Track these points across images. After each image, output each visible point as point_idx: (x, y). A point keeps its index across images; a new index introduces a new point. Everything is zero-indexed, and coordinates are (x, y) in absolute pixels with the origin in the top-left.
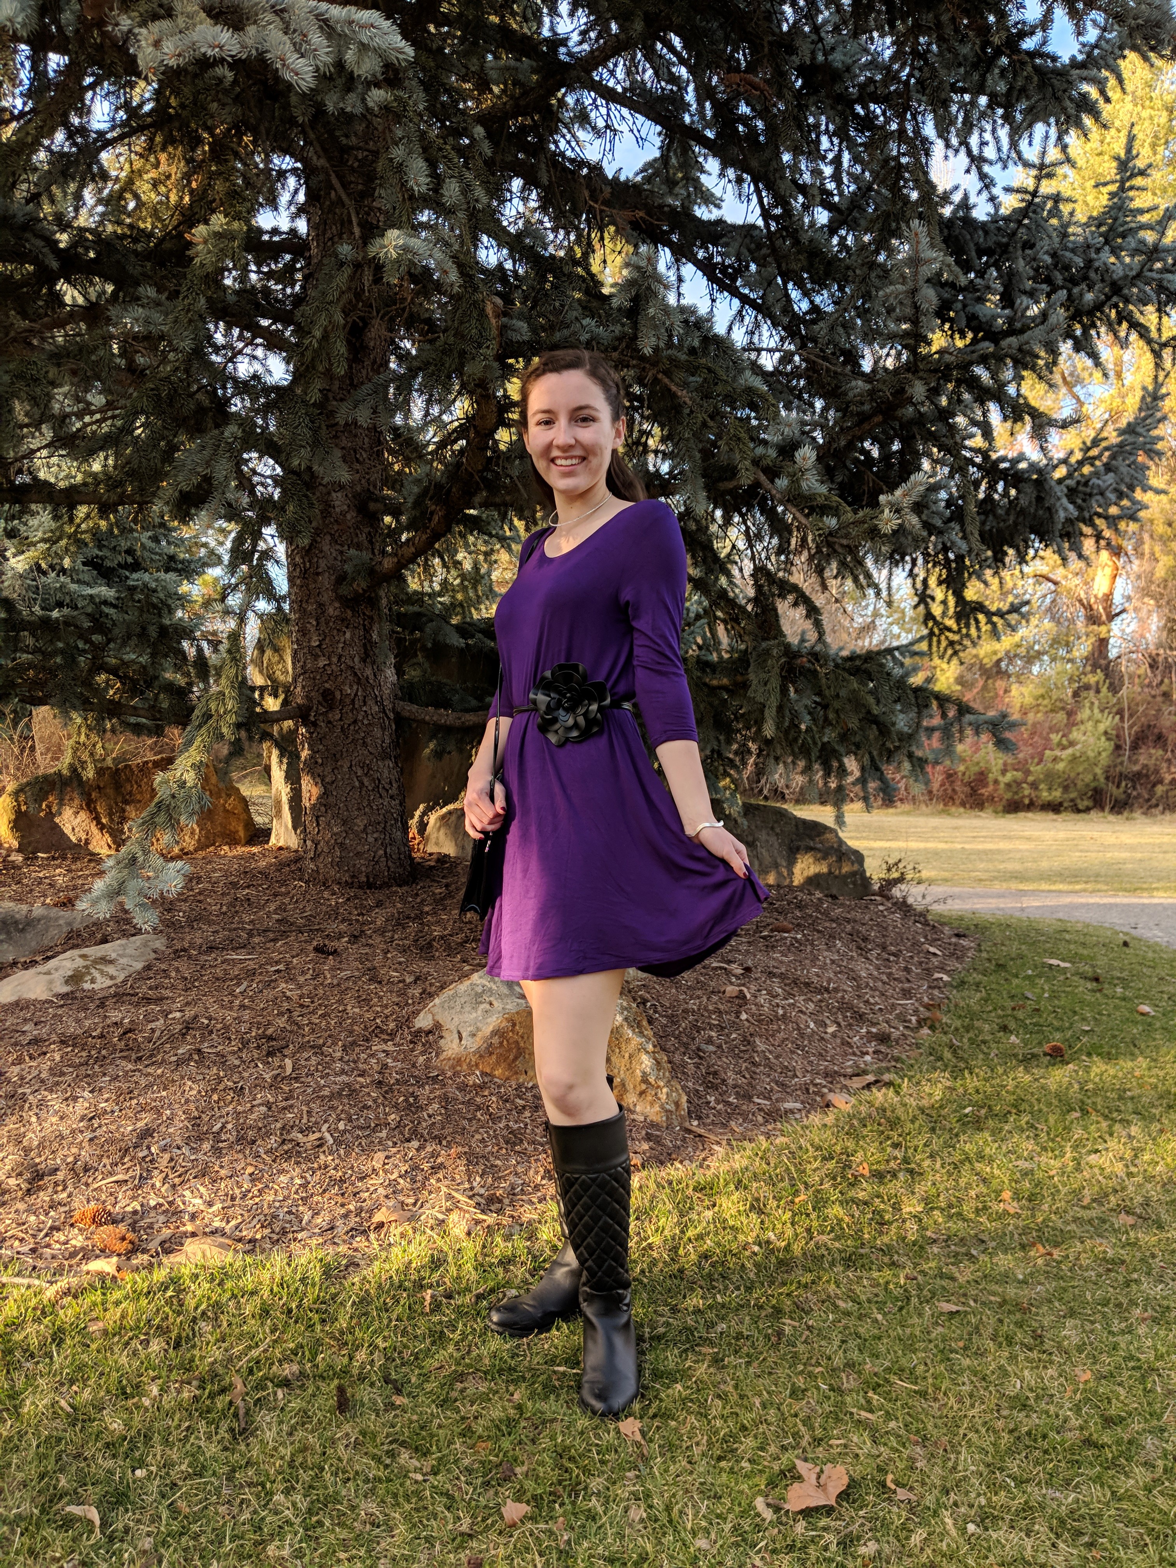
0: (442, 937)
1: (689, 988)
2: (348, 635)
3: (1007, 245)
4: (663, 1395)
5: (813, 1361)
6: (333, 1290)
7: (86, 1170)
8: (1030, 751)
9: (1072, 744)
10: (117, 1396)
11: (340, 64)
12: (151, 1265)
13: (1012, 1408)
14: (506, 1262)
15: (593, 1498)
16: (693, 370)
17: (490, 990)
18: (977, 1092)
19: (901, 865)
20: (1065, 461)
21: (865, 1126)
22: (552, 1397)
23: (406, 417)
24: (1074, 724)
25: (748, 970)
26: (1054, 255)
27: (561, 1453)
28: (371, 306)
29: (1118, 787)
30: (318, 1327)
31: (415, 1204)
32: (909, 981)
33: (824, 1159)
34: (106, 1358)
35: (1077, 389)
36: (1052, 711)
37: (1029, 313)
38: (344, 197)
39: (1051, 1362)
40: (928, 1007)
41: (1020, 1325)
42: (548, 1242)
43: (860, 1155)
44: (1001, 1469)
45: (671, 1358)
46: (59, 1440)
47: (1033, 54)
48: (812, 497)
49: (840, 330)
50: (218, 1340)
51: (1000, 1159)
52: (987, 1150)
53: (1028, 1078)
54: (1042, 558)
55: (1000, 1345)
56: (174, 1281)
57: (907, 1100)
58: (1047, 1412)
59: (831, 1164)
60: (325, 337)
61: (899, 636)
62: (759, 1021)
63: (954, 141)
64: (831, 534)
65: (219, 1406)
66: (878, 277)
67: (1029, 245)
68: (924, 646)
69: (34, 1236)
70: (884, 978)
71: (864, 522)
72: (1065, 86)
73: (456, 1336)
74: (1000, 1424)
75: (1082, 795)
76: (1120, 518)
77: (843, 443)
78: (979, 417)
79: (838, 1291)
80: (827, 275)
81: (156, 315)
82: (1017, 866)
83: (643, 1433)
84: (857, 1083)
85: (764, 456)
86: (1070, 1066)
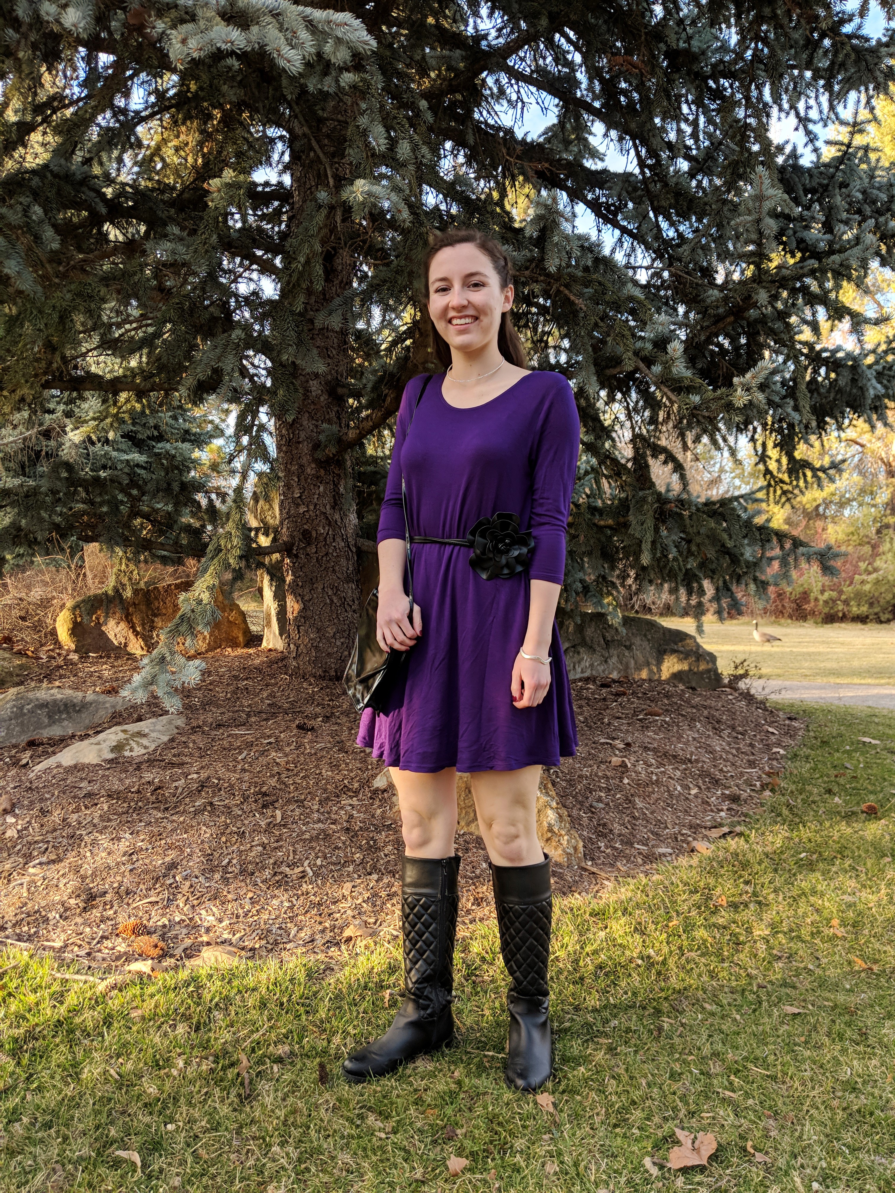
1: (583, 758)
2: (321, 489)
3: (828, 185)
4: (570, 1075)
5: (687, 1051)
6: (314, 989)
7: (127, 893)
8: (843, 575)
9: (876, 570)
10: (153, 1067)
11: (319, 55)
12: (177, 967)
13: (844, 1091)
15: (518, 1155)
16: (587, 283)
18: (810, 841)
19: (745, 664)
20: (874, 351)
21: (722, 867)
22: (484, 1075)
23: (368, 323)
24: (878, 555)
25: (628, 745)
26: (864, 192)
27: (492, 1119)
28: (340, 239)
30: (304, 1017)
31: (375, 923)
32: (753, 754)
33: (691, 892)
34: (144, 1038)
35: (878, 296)
36: (860, 544)
37: (845, 237)
38: (321, 155)
39: (875, 1054)
40: (769, 774)
41: (849, 1024)
42: (478, 954)
43: (719, 889)
44: (838, 1139)
45: (575, 1047)
46: (109, 1100)
47: (850, 37)
48: (680, 380)
49: (700, 251)
50: (228, 1026)
51: (830, 894)
52: (819, 887)
53: (849, 830)
54: (855, 426)
55: (834, 1040)
56: (194, 979)
57: (754, 846)
58: (872, 1094)
59: (697, 897)
60: (308, 262)
61: (740, 487)
62: (638, 785)
63: (786, 106)
64: (695, 408)
65: (230, 1076)
66: (730, 210)
67: (844, 185)
68: (761, 495)
69: (89, 943)
70: (734, 751)
71: (721, 398)
72: (876, 60)
74: (835, 1103)
75: (884, 610)
77: (703, 338)
78: (809, 318)
79: (705, 996)
80: (689, 209)
81: (181, 247)
82: (834, 665)
83: (554, 1104)
84: (715, 833)
85: (642, 349)
86: (882, 821)
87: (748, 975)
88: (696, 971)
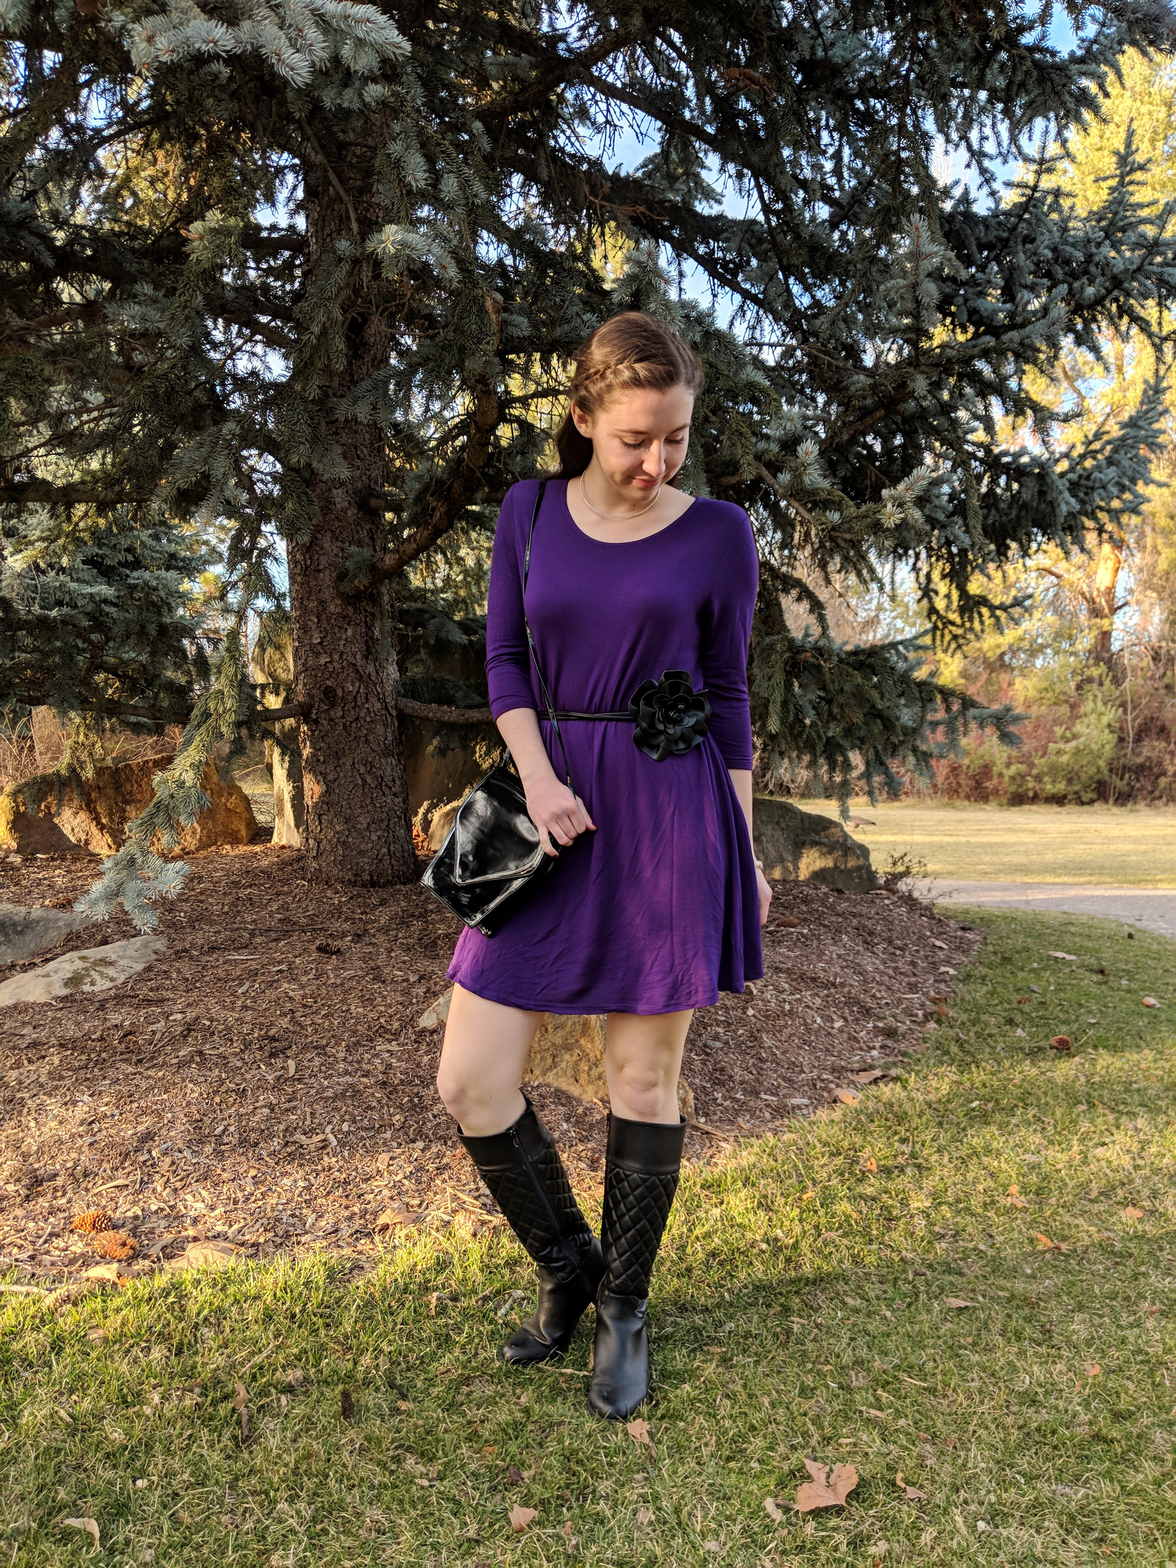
0: (446, 935)
2: (350, 632)
3: (1007, 240)
4: (671, 1396)
5: (822, 1360)
6: (337, 1294)
7: (86, 1175)
8: (1034, 743)
9: (1075, 737)
10: (118, 1405)
11: (336, 59)
12: (152, 1270)
13: (1021, 1404)
14: (513, 1263)
15: (602, 1502)
18: (984, 1085)
19: (906, 859)
20: (1066, 455)
21: (872, 1121)
22: (559, 1399)
23: (406, 413)
24: (1078, 717)
26: (1054, 250)
27: (569, 1456)
28: (370, 302)
29: (1122, 779)
30: (322, 1332)
31: (420, 1206)
32: (915, 975)
33: (832, 1154)
34: (106, 1367)
35: (1079, 383)
36: (1055, 704)
37: (1030, 307)
38: (342, 193)
39: (1060, 1357)
40: (934, 1001)
41: (1028, 1320)
43: (868, 1150)
44: (1010, 1466)
45: (679, 1359)
46: (58, 1451)
47: (1032, 49)
48: (814, 492)
49: (842, 325)
50: (220, 1347)
51: (1008, 1153)
52: (995, 1144)
53: (1034, 1071)
54: (1045, 552)
55: (1009, 1341)
56: (176, 1287)
57: (914, 1094)
58: (1056, 1408)
59: (839, 1161)
60: (324, 332)
61: (903, 630)
62: (766, 1017)
63: (955, 136)
64: (834, 528)
65: (222, 1413)
66: (879, 271)
67: (1029, 239)
68: (927, 640)
69: (33, 1243)
70: (891, 972)
71: (866, 517)
72: (1065, 80)
73: (462, 1339)
74: (1009, 1420)
75: (1085, 789)
76: (1122, 511)
77: (845, 437)
78: (981, 411)
79: (846, 1288)
80: (828, 269)
81: (153, 313)
82: (1022, 859)
83: (651, 1435)
84: (864, 1078)
85: (766, 451)
86: (1077, 1059)
87: (902, 1259)
88: (836, 1256)
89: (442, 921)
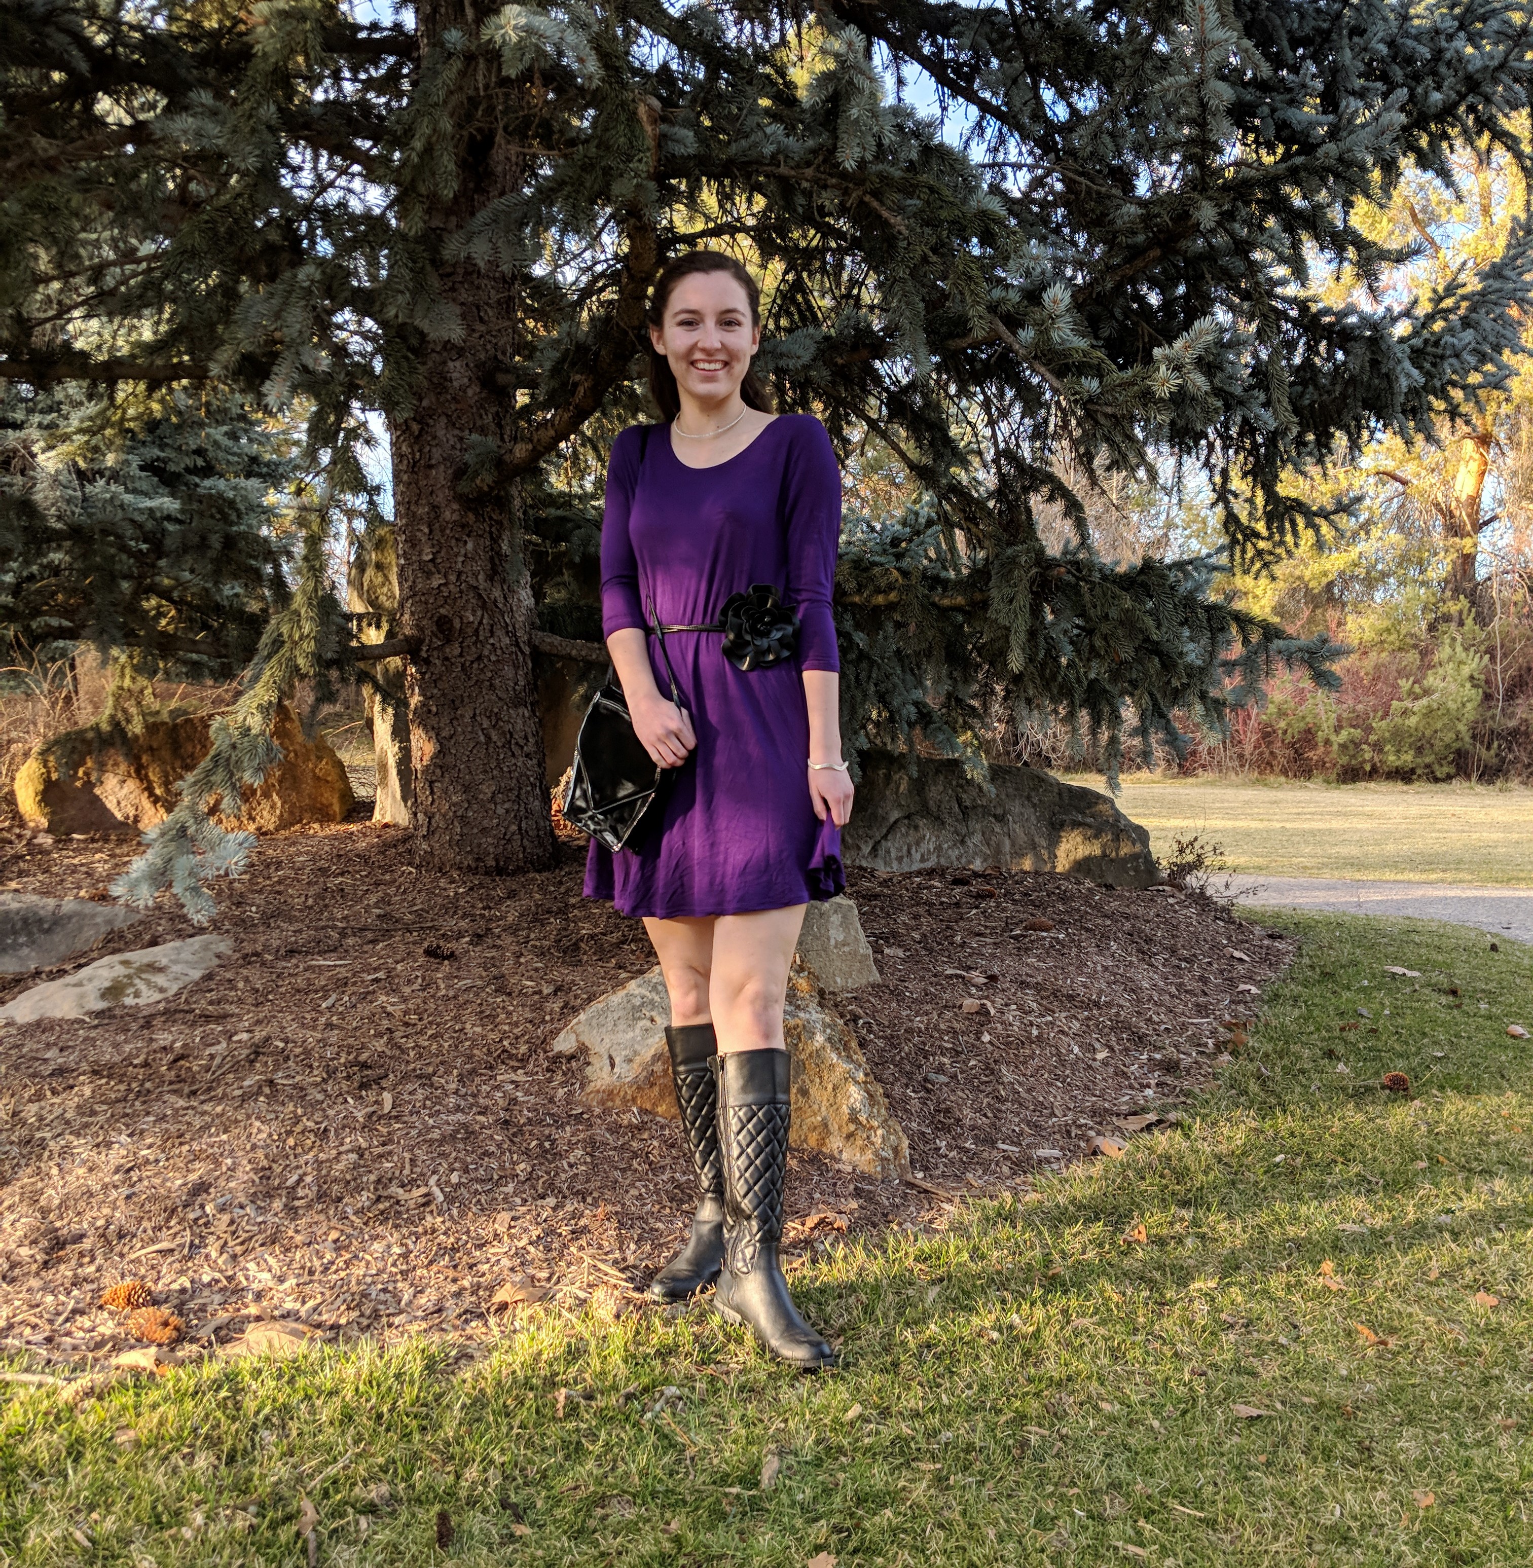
0: (592, 937)
2: (470, 546)
3: (1329, 31)
4: (867, 1524)
5: (1067, 1481)
6: (437, 1389)
7: (121, 1236)
8: (1373, 701)
9: (1427, 692)
10: (150, 1526)
12: (201, 1357)
13: (1328, 1541)
14: (665, 1353)
16: (909, 190)
17: (652, 1002)
18: (1292, 1134)
19: (1197, 845)
20: (1407, 314)
21: (1143, 1178)
22: (721, 1526)
24: (1430, 667)
25: (993, 978)
26: (1391, 44)
29: (1488, 748)
30: (417, 1437)
31: (549, 1279)
32: (1205, 994)
34: (137, 1477)
36: (1400, 649)
39: (1382, 1482)
40: (1229, 1027)
41: (1341, 1434)
43: (1135, 1215)
45: (879, 1476)
48: (1066, 353)
49: (1107, 139)
50: (284, 1454)
51: (1320, 1221)
52: (1304, 1210)
53: (1360, 1118)
54: (1380, 444)
55: (1315, 1460)
56: (231, 1378)
57: (1199, 1145)
58: (1375, 1547)
59: (1097, 1228)
62: (1007, 1044)
64: (1090, 400)
65: (283, 1538)
66: (1155, 68)
67: (1357, 31)
68: (1223, 559)
69: (51, 1322)
70: (1173, 989)
71: (1133, 384)
73: (597, 1448)
74: (1312, 1562)
75: (1440, 761)
76: (1481, 386)
77: (1109, 285)
78: (1289, 252)
79: (1101, 1390)
80: (1089, 67)
81: (211, 126)
82: (1354, 851)
84: (1134, 1124)
85: (1002, 301)
86: (1417, 1102)
87: (1176, 1354)
88: (1090, 1349)
89: (587, 918)
